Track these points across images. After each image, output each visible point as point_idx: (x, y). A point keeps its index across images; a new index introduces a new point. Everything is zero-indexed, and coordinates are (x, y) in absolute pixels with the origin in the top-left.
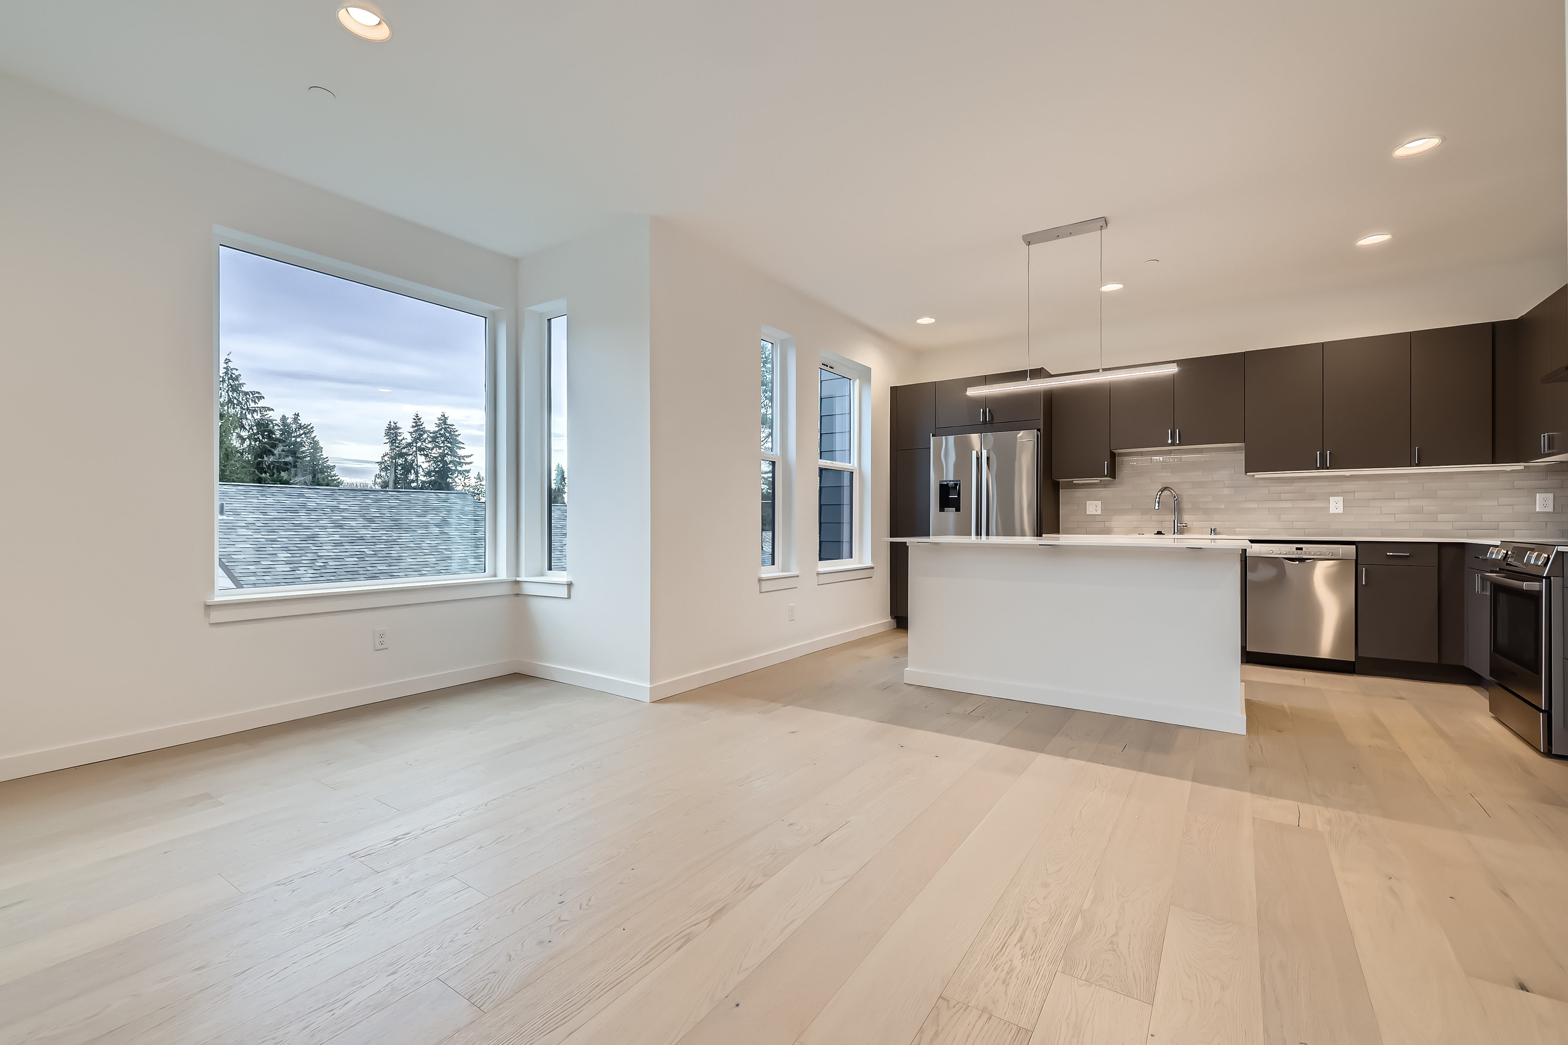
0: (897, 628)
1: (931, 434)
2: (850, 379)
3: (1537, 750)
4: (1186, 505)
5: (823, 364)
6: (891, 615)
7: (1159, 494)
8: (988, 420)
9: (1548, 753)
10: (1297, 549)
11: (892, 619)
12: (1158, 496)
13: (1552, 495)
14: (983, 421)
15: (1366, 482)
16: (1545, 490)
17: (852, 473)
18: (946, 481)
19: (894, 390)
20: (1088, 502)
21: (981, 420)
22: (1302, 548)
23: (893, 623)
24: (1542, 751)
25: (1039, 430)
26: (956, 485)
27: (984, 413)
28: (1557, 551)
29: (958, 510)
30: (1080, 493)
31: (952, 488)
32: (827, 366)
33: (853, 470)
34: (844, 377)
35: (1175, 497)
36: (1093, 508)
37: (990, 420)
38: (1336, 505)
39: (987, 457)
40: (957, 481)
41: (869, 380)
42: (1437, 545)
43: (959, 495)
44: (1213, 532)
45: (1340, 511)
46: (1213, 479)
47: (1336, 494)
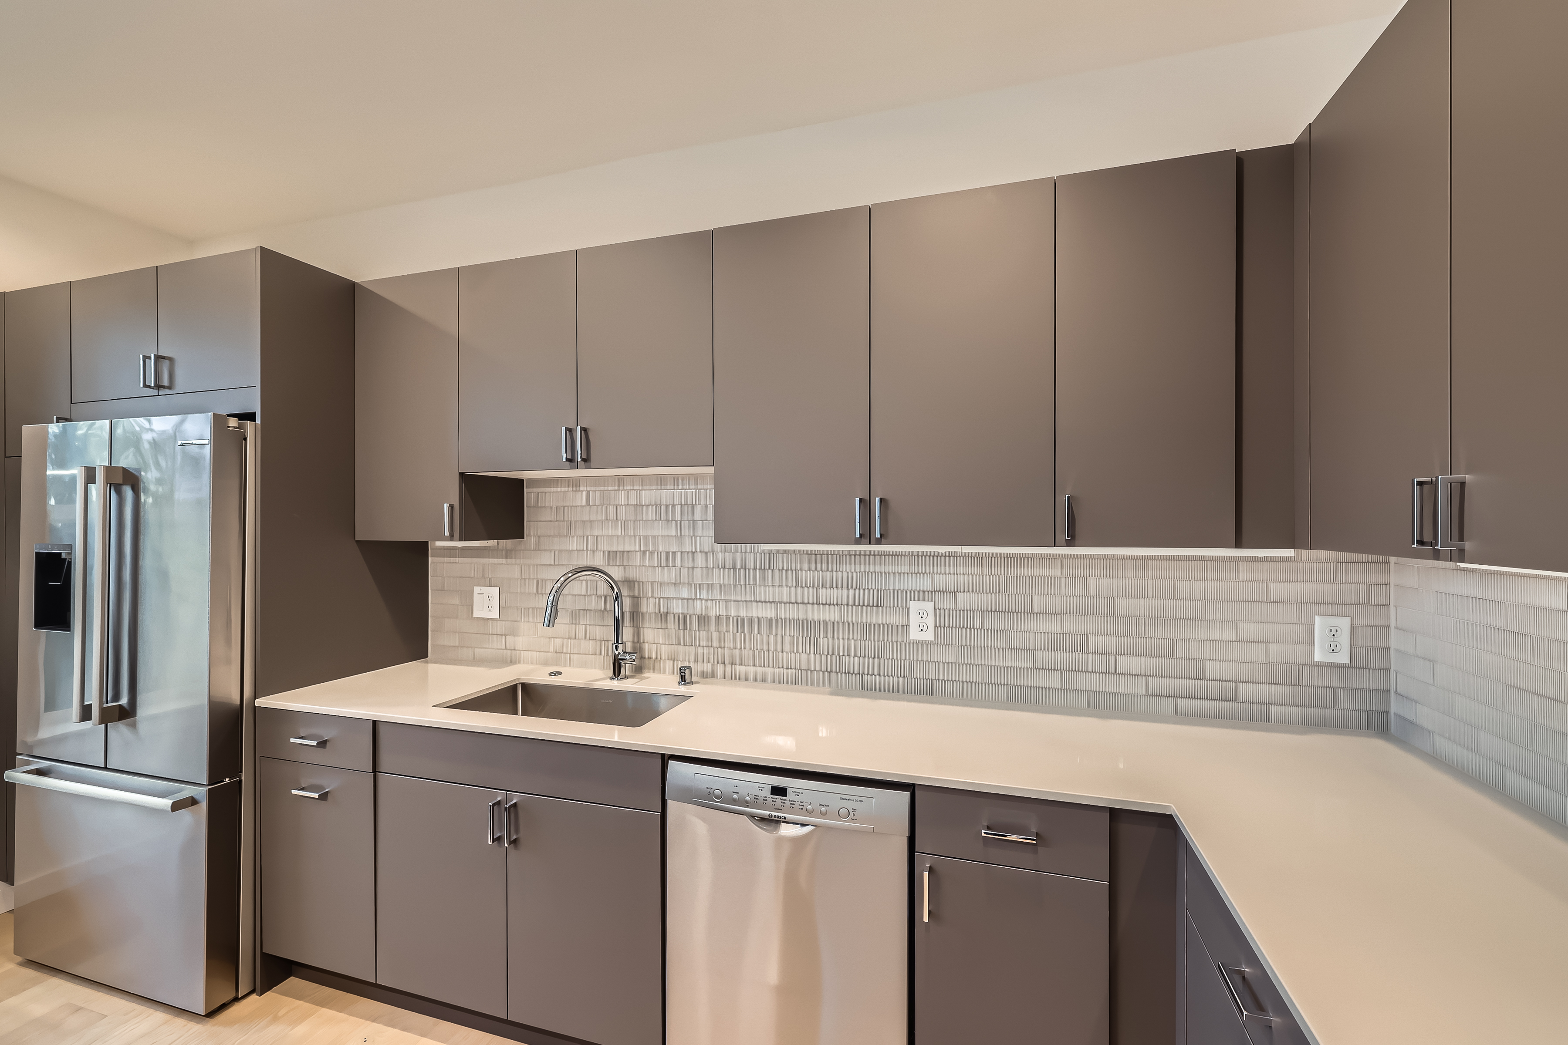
10: (776, 791)
13: (1344, 620)
16: (1330, 607)
20: (477, 589)
22: (787, 788)
27: (145, 366)
30: (465, 568)
36: (485, 602)
38: (921, 621)
44: (683, 678)
45: (929, 636)
46: (695, 549)
47: (923, 595)
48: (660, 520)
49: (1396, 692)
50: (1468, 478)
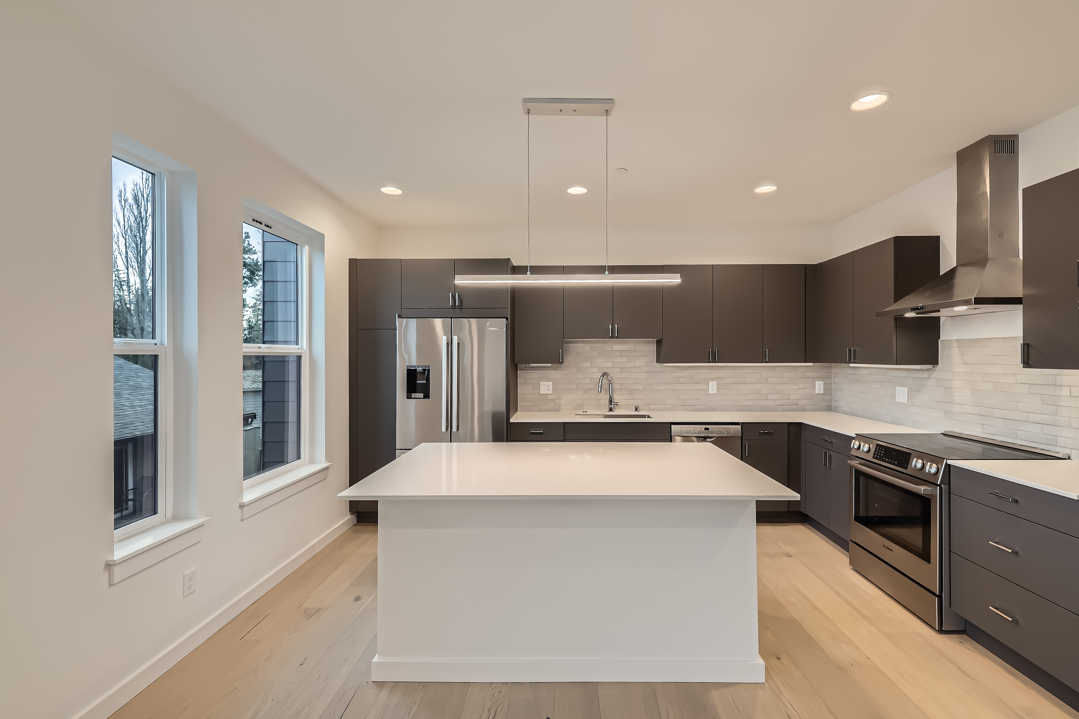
0: (358, 522)
1: (397, 315)
2: (297, 245)
3: (933, 628)
4: (616, 386)
5: (254, 220)
6: (349, 511)
7: (601, 378)
8: (457, 305)
9: (941, 631)
10: (706, 429)
11: (352, 514)
12: (601, 381)
13: (823, 382)
14: (452, 305)
15: (729, 371)
16: (820, 379)
17: (299, 358)
18: (414, 366)
19: (354, 264)
20: (541, 383)
21: (451, 305)
22: (709, 428)
23: (353, 518)
24: (937, 629)
25: (507, 319)
26: (424, 370)
27: (454, 297)
28: (946, 464)
29: (427, 396)
30: (535, 374)
31: (420, 373)
32: (260, 223)
33: (301, 353)
34: (289, 241)
35: (610, 381)
36: (546, 388)
37: (459, 304)
38: (713, 388)
39: (458, 343)
40: (426, 366)
41: (322, 250)
42: (787, 424)
43: (428, 379)
44: (636, 410)
45: (715, 392)
46: (635, 366)
47: (712, 379)
48: (620, 356)
49: (833, 400)
50: (856, 349)
